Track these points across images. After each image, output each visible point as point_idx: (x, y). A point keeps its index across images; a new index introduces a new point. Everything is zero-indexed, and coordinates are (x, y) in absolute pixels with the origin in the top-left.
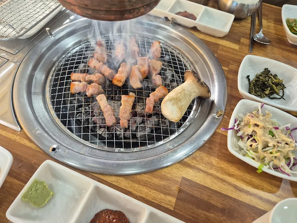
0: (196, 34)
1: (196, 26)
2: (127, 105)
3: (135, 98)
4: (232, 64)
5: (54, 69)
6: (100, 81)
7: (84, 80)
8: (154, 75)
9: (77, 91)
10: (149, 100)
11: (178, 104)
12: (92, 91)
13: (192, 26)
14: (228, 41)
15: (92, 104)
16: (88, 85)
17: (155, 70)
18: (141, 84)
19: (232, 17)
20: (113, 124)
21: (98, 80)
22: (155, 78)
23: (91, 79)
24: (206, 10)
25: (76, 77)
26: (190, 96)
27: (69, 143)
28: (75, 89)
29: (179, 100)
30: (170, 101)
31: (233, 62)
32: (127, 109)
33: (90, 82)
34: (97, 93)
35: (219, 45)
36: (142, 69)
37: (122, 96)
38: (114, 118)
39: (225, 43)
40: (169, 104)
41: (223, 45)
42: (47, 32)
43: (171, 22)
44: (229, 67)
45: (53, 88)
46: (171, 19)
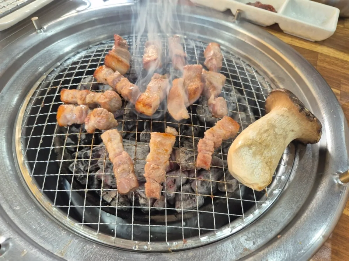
1: (277, 22)
2: (160, 152)
3: (177, 138)
4: (346, 85)
5: (38, 83)
6: (113, 104)
7: (84, 102)
8: (212, 97)
9: (68, 121)
10: (204, 143)
11: (263, 155)
12: (95, 122)
14: (332, 48)
15: (93, 147)
16: (90, 111)
17: (215, 88)
18: (189, 112)
20: (131, 190)
21: (108, 101)
22: (214, 102)
23: (95, 100)
25: (70, 96)
26: (285, 138)
27: (38, 229)
28: (65, 117)
29: (265, 146)
30: (247, 148)
31: (346, 81)
32: (161, 160)
33: (94, 106)
34: (105, 127)
35: (317, 53)
36: (191, 86)
37: (152, 133)
38: (134, 179)
39: (326, 51)
40: (246, 154)
41: (324, 53)
42: (33, 23)
43: (236, 17)
44: (341, 89)
45: (30, 114)
46: (238, 12)
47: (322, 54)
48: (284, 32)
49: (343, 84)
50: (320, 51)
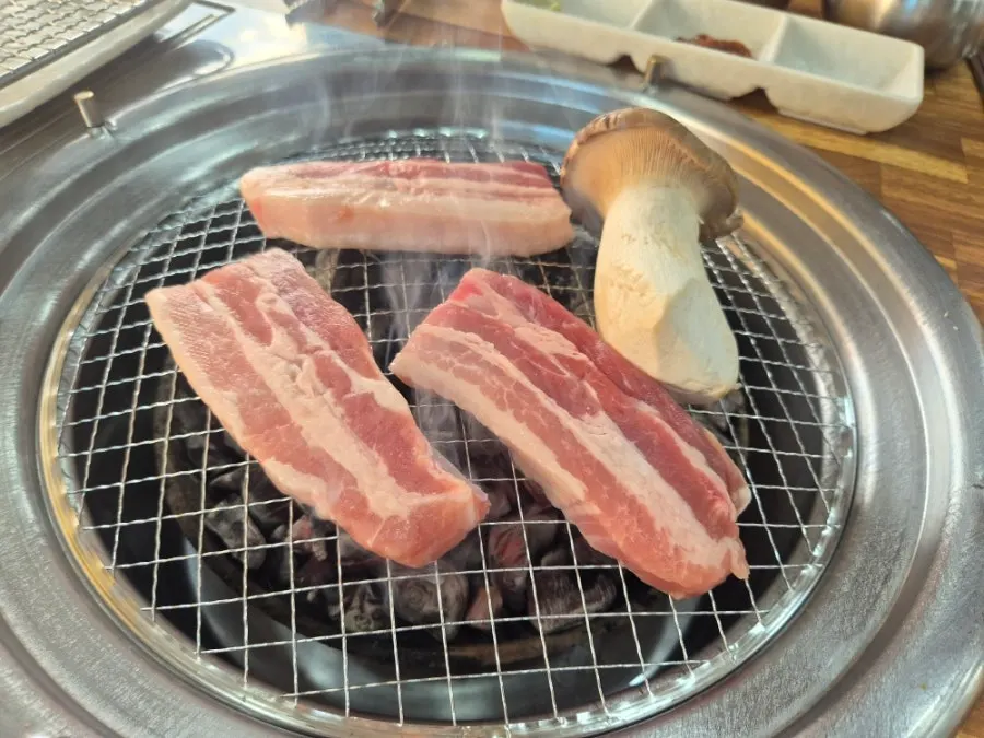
0: (762, 123)
1: (763, 84)
4: (966, 244)
13: (743, 87)
14: (915, 148)
19: (914, 55)
24: (792, 30)
31: (965, 233)
35: (878, 164)
39: (901, 159)
41: (895, 164)
42: (78, 110)
43: (648, 77)
44: (958, 256)
45: (79, 384)
46: (653, 62)
47: (890, 167)
48: (782, 112)
49: (960, 242)
50: (882, 160)
